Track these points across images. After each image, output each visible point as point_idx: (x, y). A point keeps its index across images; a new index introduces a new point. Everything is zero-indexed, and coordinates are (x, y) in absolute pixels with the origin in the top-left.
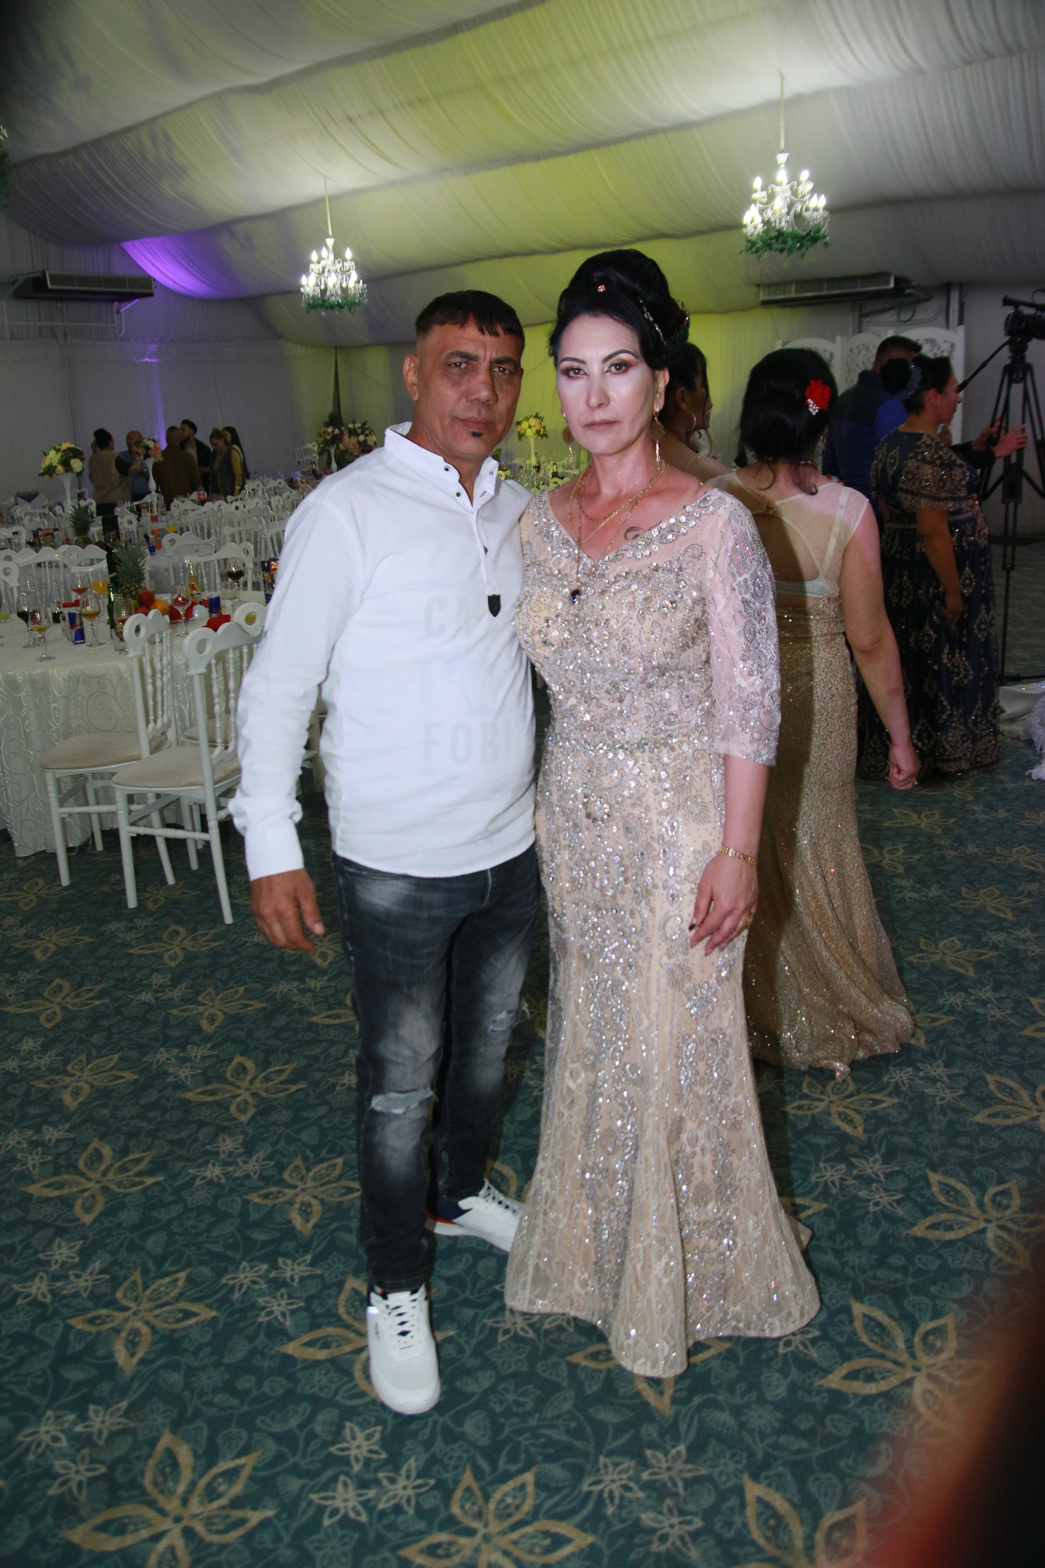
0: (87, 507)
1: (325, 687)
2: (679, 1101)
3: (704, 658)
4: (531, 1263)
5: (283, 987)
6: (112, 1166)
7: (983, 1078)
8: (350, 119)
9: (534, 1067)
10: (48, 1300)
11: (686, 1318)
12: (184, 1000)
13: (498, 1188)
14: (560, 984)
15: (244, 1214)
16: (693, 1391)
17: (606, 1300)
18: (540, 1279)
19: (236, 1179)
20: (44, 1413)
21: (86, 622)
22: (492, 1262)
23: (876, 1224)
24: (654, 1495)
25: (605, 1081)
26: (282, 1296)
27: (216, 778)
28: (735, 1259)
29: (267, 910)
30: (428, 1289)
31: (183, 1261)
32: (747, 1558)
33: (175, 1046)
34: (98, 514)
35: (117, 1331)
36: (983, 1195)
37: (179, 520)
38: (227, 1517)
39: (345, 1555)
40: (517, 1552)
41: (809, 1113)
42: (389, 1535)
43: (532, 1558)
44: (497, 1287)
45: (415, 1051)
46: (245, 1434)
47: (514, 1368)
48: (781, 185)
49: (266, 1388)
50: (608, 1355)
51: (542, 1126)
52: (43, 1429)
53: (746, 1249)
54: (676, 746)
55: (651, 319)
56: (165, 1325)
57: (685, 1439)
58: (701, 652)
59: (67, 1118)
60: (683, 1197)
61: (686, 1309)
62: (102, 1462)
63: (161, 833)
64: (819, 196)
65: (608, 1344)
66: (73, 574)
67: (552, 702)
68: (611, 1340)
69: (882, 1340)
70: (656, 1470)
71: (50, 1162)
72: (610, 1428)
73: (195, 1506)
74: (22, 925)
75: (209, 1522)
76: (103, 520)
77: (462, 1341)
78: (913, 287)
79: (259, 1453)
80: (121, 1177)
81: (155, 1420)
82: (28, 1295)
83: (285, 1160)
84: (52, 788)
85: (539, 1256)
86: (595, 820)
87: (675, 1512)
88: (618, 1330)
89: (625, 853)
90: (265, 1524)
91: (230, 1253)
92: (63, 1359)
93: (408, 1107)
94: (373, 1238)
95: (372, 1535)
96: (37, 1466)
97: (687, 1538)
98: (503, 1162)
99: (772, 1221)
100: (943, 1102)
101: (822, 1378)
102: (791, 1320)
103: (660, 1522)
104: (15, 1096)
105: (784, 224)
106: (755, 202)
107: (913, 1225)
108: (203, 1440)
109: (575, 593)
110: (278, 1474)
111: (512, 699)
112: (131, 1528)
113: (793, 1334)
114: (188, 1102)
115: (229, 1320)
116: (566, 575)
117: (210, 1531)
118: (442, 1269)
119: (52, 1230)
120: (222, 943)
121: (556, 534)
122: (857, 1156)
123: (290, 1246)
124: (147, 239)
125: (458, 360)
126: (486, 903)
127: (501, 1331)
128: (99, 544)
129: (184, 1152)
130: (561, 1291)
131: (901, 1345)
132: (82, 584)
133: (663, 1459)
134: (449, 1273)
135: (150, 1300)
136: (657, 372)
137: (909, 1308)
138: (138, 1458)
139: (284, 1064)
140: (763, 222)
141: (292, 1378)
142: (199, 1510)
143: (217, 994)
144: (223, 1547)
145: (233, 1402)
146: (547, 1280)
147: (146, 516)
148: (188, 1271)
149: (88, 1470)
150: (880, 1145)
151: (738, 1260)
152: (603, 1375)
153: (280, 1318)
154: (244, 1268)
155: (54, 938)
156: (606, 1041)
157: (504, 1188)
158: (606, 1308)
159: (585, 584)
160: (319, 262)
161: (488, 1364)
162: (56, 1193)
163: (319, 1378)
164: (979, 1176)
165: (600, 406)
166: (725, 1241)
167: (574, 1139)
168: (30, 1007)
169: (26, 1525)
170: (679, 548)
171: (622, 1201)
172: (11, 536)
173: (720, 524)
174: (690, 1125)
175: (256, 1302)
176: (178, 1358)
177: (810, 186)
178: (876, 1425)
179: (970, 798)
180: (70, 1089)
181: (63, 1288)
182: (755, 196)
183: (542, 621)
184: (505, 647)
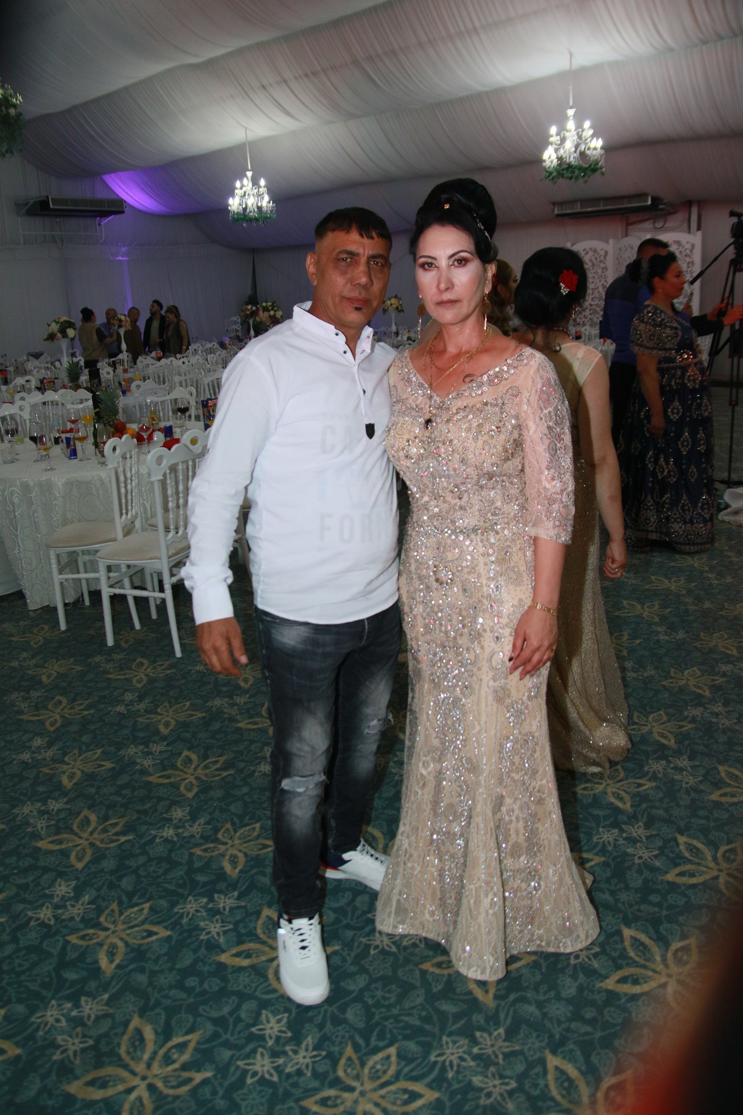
0: (78, 363)
1: (250, 488)
2: (500, 784)
3: (520, 467)
4: (395, 898)
5: (217, 702)
6: (96, 828)
7: (716, 768)
8: (263, 87)
9: (396, 759)
10: (52, 923)
11: (505, 938)
12: (148, 711)
13: (370, 845)
14: (416, 700)
15: (190, 862)
16: (509, 990)
17: (448, 925)
18: (401, 911)
19: (184, 838)
20: (49, 1002)
21: (78, 444)
22: (366, 898)
23: (640, 872)
24: (482, 1064)
25: (448, 770)
26: (217, 921)
27: (170, 553)
28: (540, 897)
29: (207, 646)
30: (321, 917)
31: (147, 896)
32: (548, 1109)
33: (141, 744)
34: (86, 367)
35: (101, 945)
36: (716, 852)
37: (143, 371)
38: (179, 1076)
39: (262, 1104)
40: (384, 1103)
41: (592, 793)
42: (293, 1090)
43: (395, 1108)
44: (369, 915)
45: (313, 748)
46: (191, 1019)
47: (382, 973)
48: (570, 131)
49: (206, 986)
50: (449, 964)
51: (403, 801)
52: (49, 1013)
53: (547, 889)
54: (500, 531)
55: (483, 227)
56: (134, 941)
57: (504, 1024)
58: (518, 463)
59: (65, 794)
60: (503, 852)
61: (505, 932)
62: (90, 1037)
63: (130, 593)
64: (597, 139)
65: (449, 956)
66: (68, 410)
67: (411, 499)
68: (452, 954)
69: (645, 955)
70: (482, 1046)
71: (54, 825)
72: (450, 1016)
73: (156, 1069)
74: (33, 658)
75: (166, 1080)
76: (89, 372)
77: (345, 954)
78: (664, 204)
79: (201, 1032)
80: (103, 836)
81: (127, 1008)
82: (38, 919)
83: (219, 825)
84: (54, 561)
85: (400, 894)
86: (441, 583)
87: (497, 1077)
88: (457, 947)
89: (463, 607)
90: (205, 1082)
91: (180, 890)
92: (63, 964)
93: (307, 787)
94: (282, 880)
95: (281, 1090)
96: (45, 1039)
97: (506, 1095)
98: (374, 827)
99: (566, 870)
100: (687, 786)
101: (601, 982)
102: (579, 940)
103: (486, 1083)
104: (28, 778)
105: (572, 159)
106: (551, 144)
107: (667, 873)
108: (162, 1021)
109: (428, 422)
110: (214, 1046)
111: (383, 497)
112: (111, 1083)
113: (581, 950)
114: (150, 783)
115: (180, 938)
116: (422, 408)
117: (166, 1086)
118: (330, 902)
119: (55, 873)
120: (174, 671)
121: (414, 379)
122: (626, 823)
123: (222, 885)
124: (120, 173)
125: (344, 256)
126: (363, 643)
127: (372, 947)
128: (87, 389)
129: (147, 819)
130: (416, 919)
131: (658, 958)
132: (75, 416)
133: (488, 1039)
134: (335, 905)
135: (124, 923)
136: (487, 265)
137: (664, 933)
138: (116, 1035)
139: (218, 757)
140: (557, 158)
141: (224, 979)
142: (159, 1072)
143: (171, 707)
144: (176, 1098)
145: (184, 995)
146: (406, 911)
147: (120, 369)
148: (151, 902)
149: (81, 1043)
150: (642, 816)
151: (542, 897)
152: (445, 979)
153: (216, 936)
154: (190, 901)
155: (56, 667)
156: (449, 741)
157: (374, 845)
158: (448, 931)
159: (435, 415)
160: (241, 188)
161: (363, 970)
162: (57, 847)
163: (244, 979)
164: (713, 839)
165: (447, 289)
166: (533, 884)
167: (426, 811)
168: (39, 715)
169: (38, 1081)
170: (502, 389)
171: (460, 855)
172: (24, 383)
173: (532, 372)
174: (508, 801)
175: (198, 925)
176: (144, 964)
177: (591, 132)
178: (640, 1016)
179: (707, 568)
180: (67, 774)
181: (63, 914)
182: (551, 139)
183: (405, 442)
184: (378, 460)
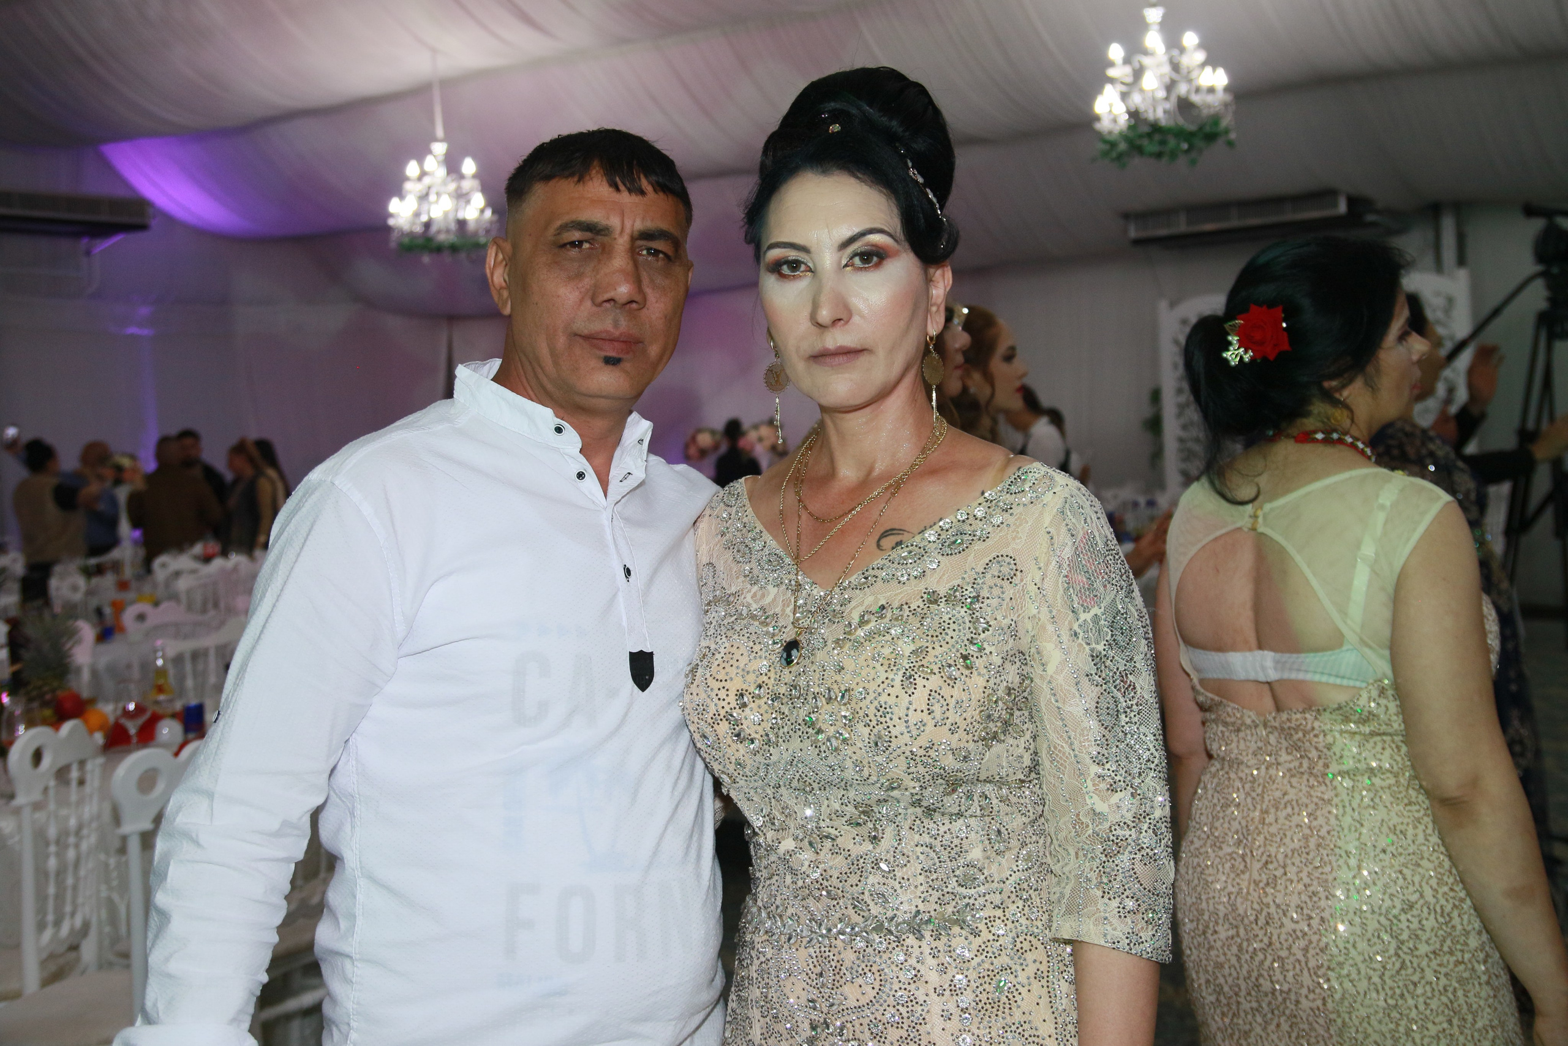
3: (1027, 761)
54: (981, 927)
55: (920, 180)
58: (1021, 750)
67: (749, 847)
78: (1377, 212)
105: (1159, 113)
106: (1112, 81)
109: (791, 647)
116: (774, 616)
121: (757, 545)
124: (143, 142)
125: (576, 235)
136: (932, 271)
140: (1129, 112)
159: (809, 630)
160: (420, 179)
165: (836, 321)
170: (974, 561)
173: (1047, 520)
182: (1111, 72)
183: (732, 699)
184: (662, 745)
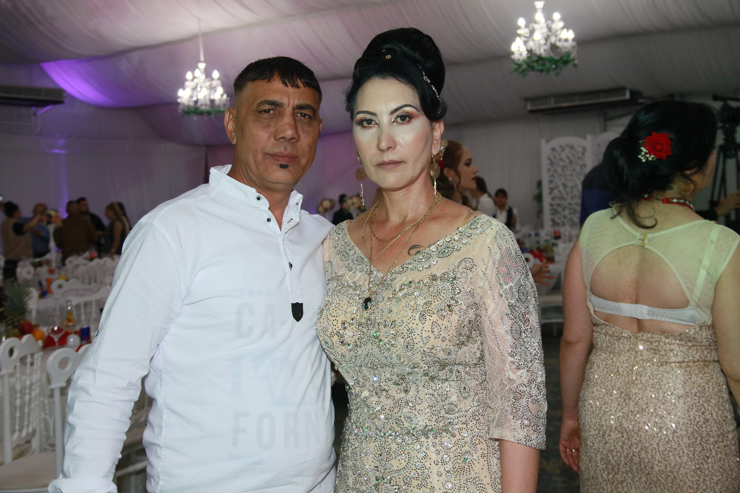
3: (478, 355)
48: (539, 23)
55: (429, 81)
58: (475, 350)
64: (568, 31)
67: (348, 395)
78: (644, 98)
105: (542, 50)
106: (519, 35)
109: (367, 301)
116: (360, 286)
121: (352, 253)
124: (61, 62)
125: (267, 107)
136: (434, 124)
140: (528, 50)
160: (193, 80)
165: (389, 148)
170: (453, 261)
173: (488, 241)
177: (561, 24)
182: (519, 32)
183: (339, 325)
184: (307, 346)
